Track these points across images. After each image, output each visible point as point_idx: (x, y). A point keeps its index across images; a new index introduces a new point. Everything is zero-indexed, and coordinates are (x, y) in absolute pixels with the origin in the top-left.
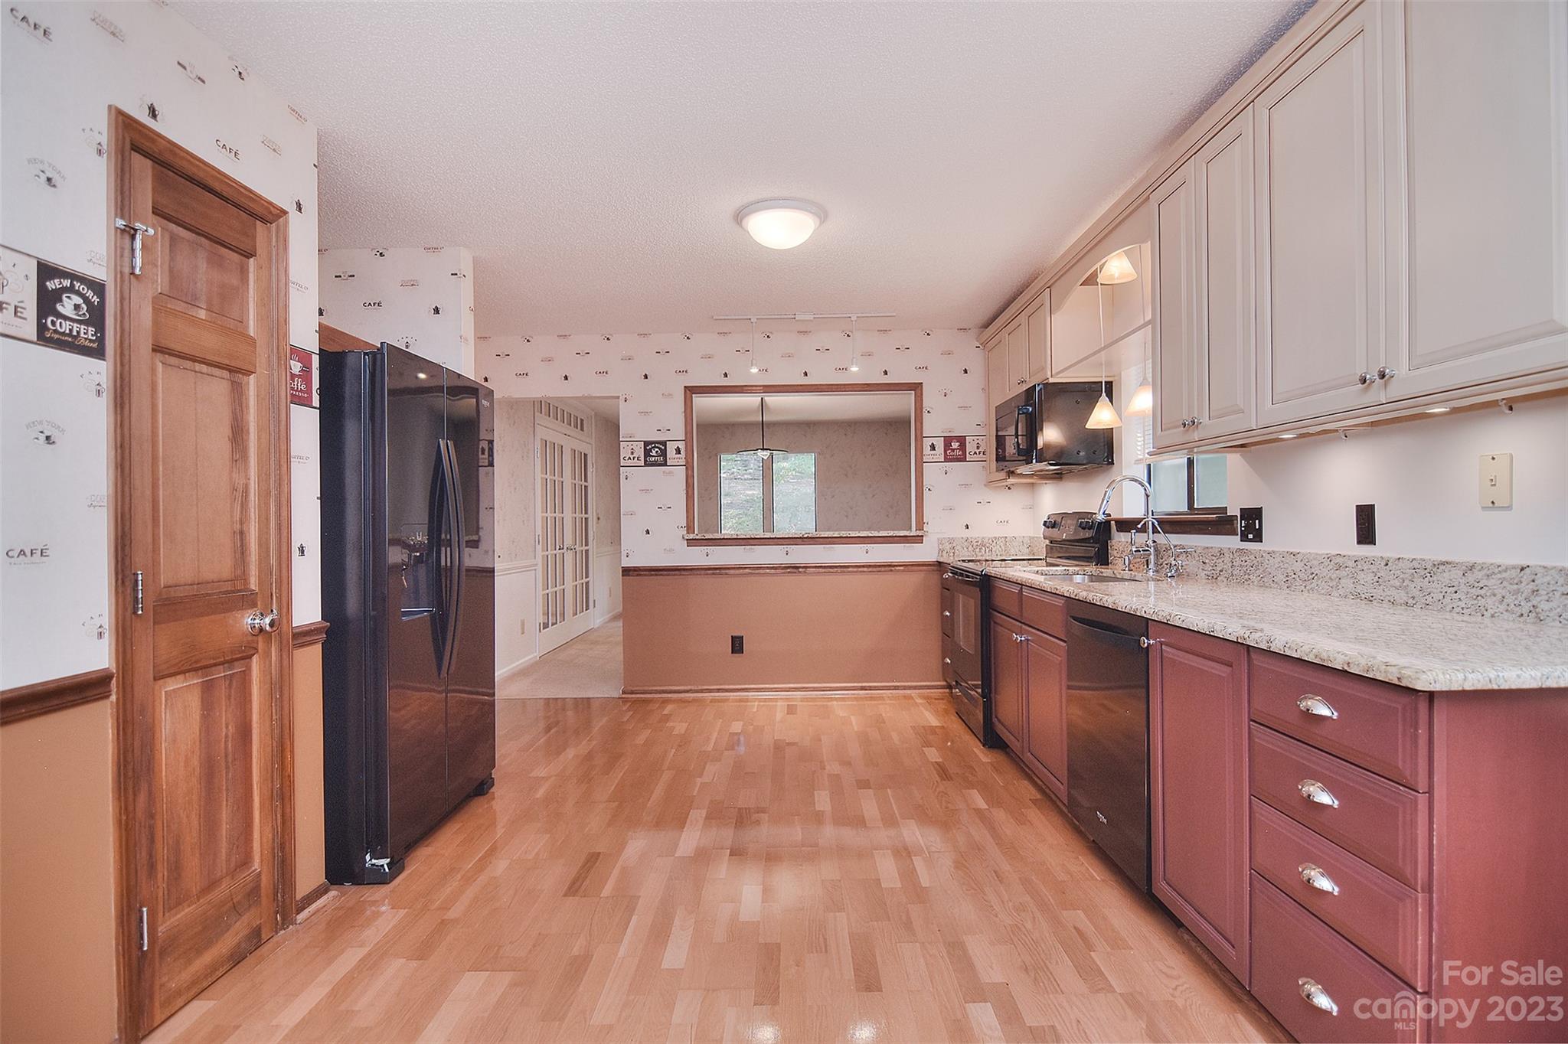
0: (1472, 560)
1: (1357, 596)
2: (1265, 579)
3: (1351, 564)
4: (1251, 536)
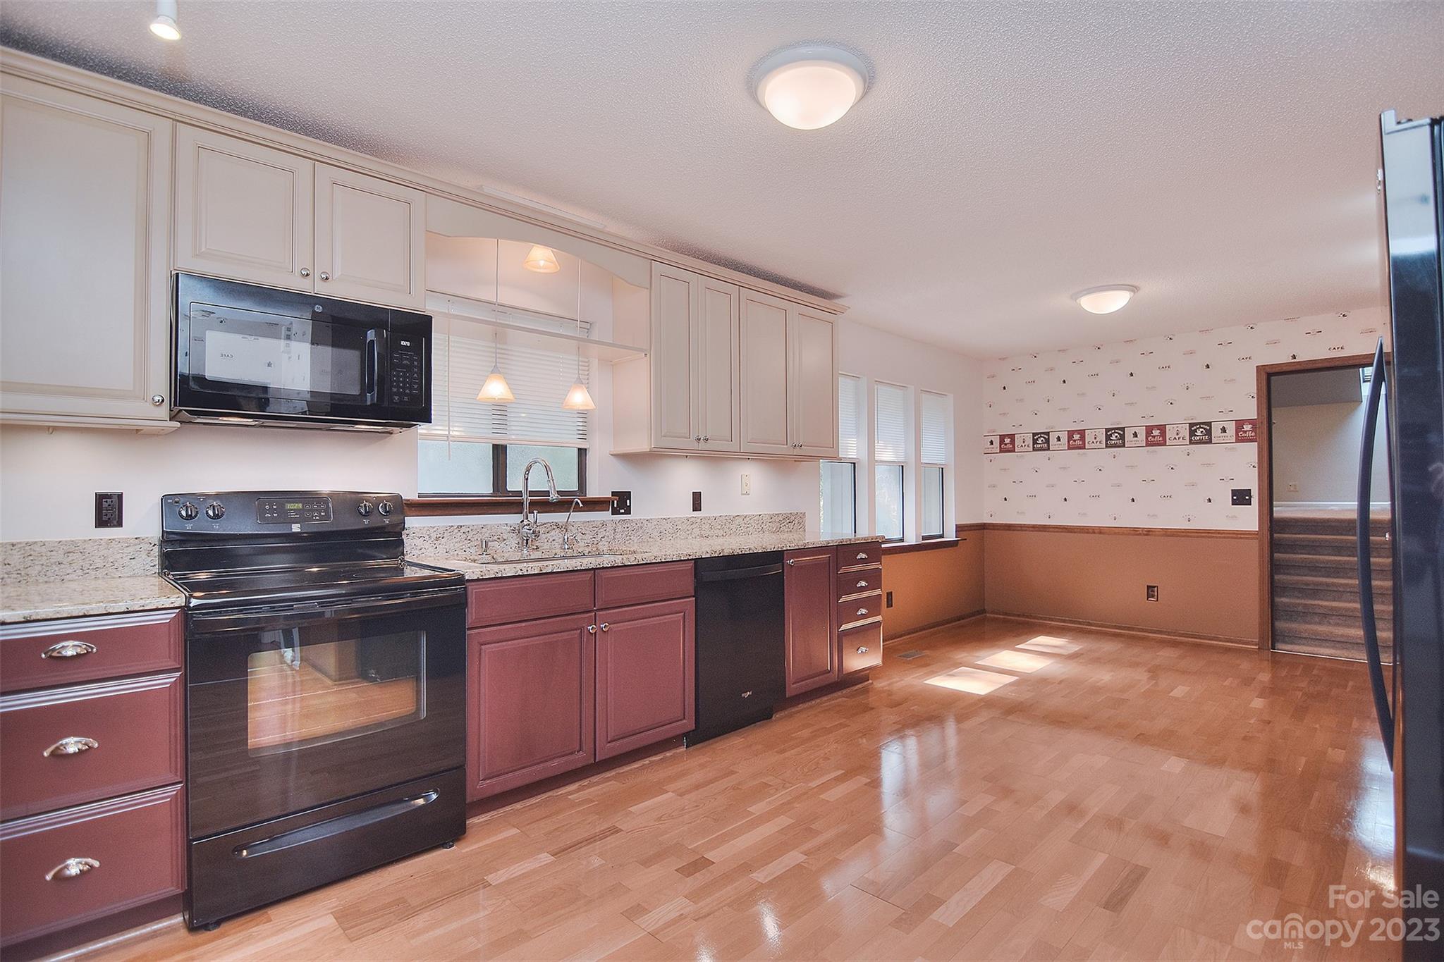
0: (746, 514)
1: (702, 536)
2: (644, 537)
3: (699, 520)
4: (622, 511)
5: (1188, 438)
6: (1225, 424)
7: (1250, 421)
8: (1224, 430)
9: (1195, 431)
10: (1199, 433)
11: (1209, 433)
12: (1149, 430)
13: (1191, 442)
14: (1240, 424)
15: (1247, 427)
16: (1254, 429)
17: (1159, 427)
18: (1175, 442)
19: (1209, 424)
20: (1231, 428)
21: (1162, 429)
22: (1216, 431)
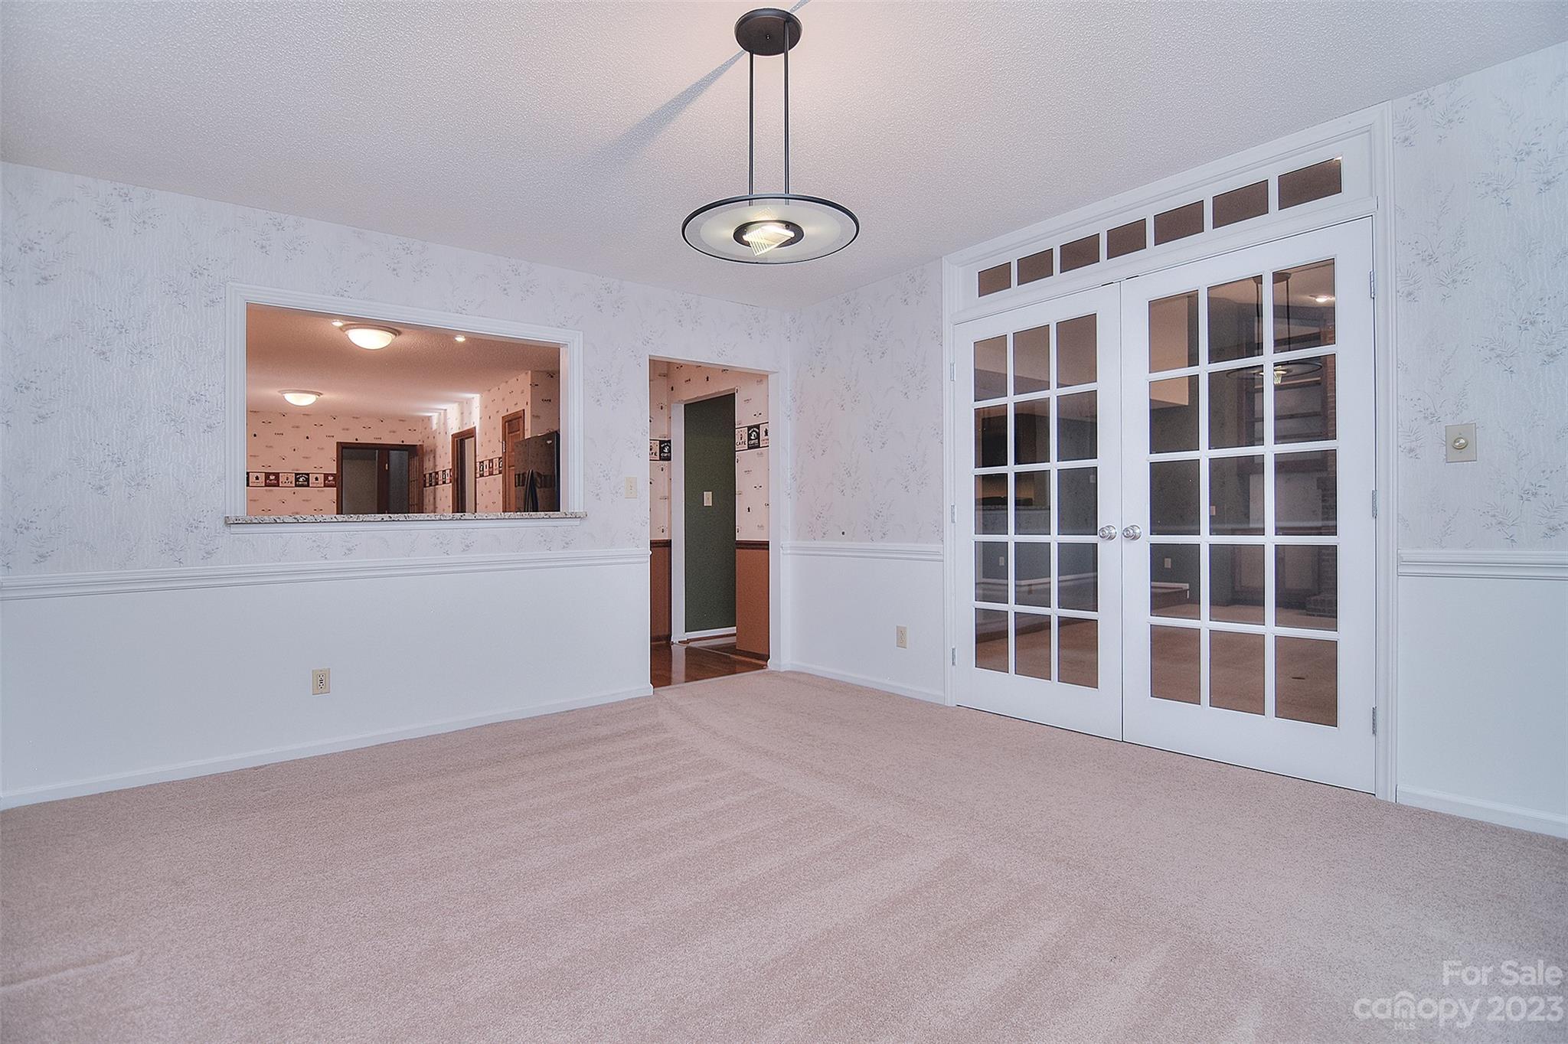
5: (294, 482)
6: (318, 475)
7: (332, 475)
8: (317, 479)
9: (299, 478)
10: (301, 480)
11: (308, 480)
12: (267, 475)
13: (296, 486)
14: (326, 476)
15: (331, 478)
16: (334, 479)
17: (274, 474)
18: (285, 485)
19: (308, 474)
20: (321, 478)
21: (277, 475)
22: (312, 479)
